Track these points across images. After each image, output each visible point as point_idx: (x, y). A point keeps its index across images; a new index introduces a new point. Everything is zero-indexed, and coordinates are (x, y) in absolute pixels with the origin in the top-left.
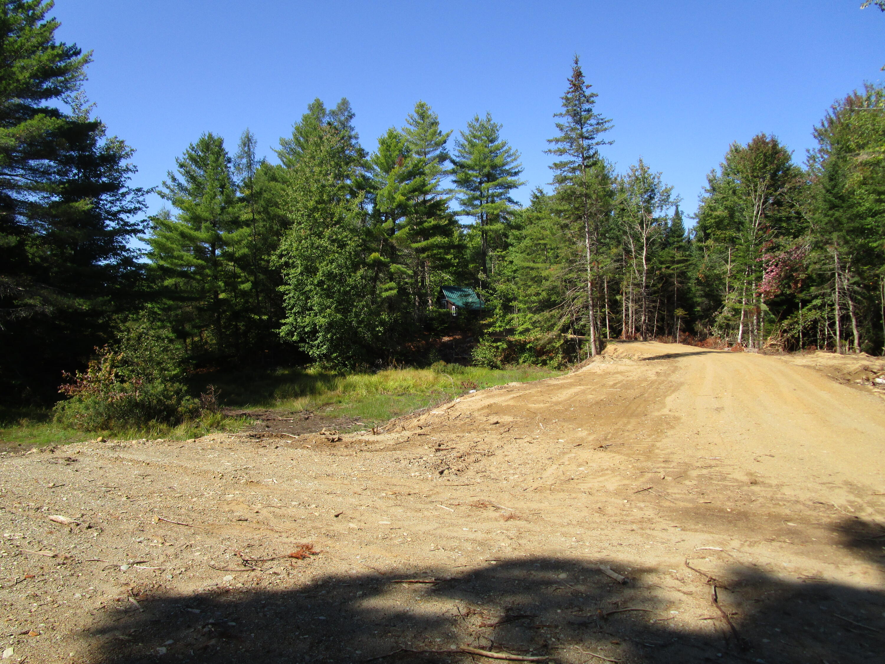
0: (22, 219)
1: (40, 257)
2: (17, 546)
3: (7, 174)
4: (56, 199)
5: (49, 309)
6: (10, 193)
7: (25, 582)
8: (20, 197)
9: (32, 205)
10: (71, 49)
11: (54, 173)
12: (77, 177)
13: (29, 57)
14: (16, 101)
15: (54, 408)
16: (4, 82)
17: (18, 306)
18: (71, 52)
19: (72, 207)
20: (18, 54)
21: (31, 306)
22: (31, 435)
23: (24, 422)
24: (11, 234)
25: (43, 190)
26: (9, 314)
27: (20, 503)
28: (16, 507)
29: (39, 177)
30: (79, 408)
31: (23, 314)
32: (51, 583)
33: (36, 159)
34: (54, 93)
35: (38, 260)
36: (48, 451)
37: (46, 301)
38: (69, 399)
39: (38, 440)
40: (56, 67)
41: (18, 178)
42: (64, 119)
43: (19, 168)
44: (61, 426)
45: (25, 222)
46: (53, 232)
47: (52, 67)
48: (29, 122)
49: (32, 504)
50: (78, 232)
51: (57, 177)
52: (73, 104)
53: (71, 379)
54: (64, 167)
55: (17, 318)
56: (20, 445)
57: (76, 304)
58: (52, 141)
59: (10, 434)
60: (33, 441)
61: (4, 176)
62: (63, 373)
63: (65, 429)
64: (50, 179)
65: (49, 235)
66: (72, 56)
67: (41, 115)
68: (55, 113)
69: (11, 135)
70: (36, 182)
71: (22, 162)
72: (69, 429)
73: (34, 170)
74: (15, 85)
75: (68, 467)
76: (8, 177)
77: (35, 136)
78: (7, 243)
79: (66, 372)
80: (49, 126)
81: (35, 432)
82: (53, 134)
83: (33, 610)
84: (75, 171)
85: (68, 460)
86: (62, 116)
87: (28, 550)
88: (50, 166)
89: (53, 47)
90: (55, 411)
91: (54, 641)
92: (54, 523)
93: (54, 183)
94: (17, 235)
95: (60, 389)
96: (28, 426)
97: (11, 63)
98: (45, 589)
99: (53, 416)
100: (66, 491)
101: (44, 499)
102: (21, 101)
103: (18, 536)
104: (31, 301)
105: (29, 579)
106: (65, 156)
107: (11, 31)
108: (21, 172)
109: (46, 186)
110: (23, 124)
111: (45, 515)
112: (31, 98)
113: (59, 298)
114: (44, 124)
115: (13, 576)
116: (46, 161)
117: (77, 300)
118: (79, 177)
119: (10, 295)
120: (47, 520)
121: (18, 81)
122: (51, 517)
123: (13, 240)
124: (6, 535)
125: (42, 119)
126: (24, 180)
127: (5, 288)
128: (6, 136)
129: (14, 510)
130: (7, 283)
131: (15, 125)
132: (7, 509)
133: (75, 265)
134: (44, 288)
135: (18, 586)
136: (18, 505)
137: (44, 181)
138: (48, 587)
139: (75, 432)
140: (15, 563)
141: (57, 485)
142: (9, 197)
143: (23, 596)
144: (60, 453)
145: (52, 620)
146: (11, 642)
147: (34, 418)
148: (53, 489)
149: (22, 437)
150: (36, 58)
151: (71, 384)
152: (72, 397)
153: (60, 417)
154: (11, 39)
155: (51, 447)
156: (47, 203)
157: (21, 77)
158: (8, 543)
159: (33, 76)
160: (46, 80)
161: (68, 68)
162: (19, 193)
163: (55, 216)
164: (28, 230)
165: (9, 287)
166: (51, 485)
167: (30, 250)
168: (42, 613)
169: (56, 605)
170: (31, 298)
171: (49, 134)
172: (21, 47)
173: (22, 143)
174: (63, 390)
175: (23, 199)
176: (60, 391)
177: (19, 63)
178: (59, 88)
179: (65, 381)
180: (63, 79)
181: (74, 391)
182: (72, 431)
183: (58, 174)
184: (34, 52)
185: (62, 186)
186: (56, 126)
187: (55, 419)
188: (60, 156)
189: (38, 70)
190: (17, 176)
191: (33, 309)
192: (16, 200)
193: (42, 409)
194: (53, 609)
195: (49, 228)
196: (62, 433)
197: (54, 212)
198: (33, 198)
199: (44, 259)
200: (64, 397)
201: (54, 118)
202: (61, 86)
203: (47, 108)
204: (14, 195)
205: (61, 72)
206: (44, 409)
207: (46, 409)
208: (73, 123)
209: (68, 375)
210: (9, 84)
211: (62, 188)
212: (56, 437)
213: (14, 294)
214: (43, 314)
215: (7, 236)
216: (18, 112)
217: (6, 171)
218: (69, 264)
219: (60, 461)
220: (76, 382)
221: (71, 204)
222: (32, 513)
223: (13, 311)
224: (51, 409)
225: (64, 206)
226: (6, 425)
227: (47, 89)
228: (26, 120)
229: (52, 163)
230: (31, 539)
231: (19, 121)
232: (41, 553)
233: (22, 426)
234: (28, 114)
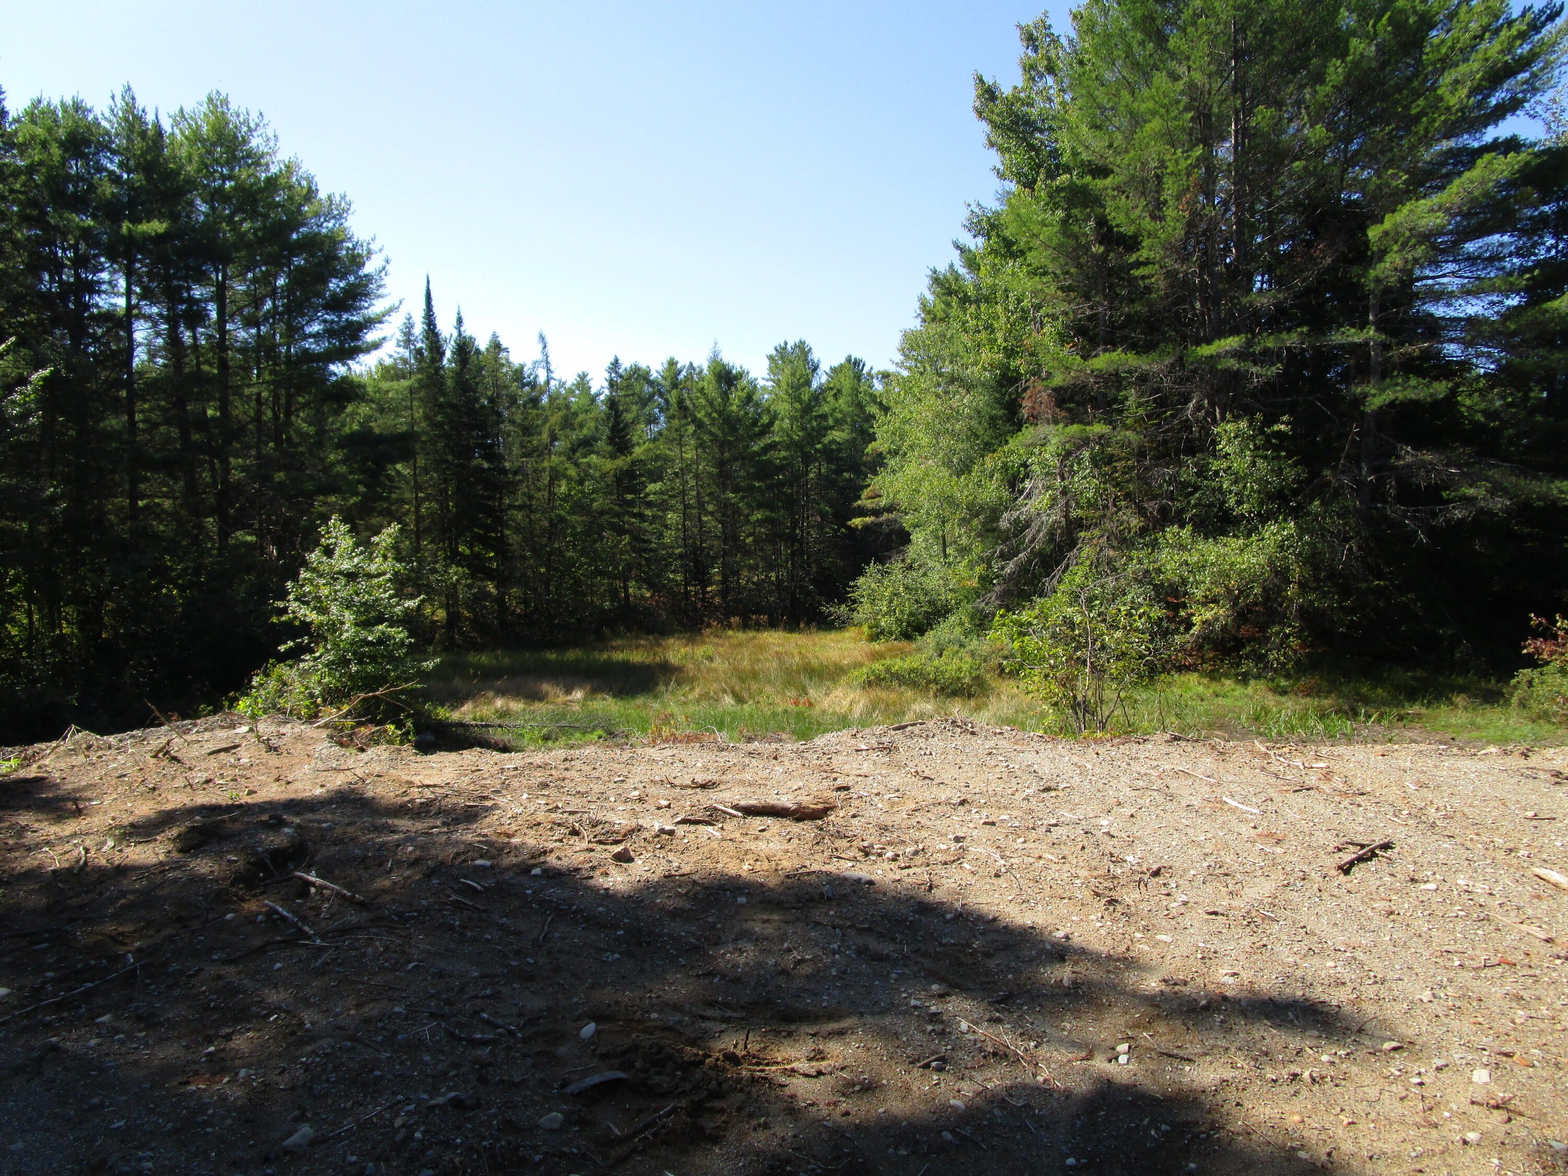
0: (1452, 350)
1: (1484, 412)
2: (1481, 906)
3: (1427, 278)
4: (1513, 301)
5: (1500, 504)
6: (1432, 310)
7: (1500, 970)
8: (1451, 313)
9: (1471, 321)
10: (1542, 11)
11: (1511, 254)
12: (1553, 252)
13: (1466, 60)
14: (1446, 145)
15: (1513, 682)
16: (1424, 119)
17: (1450, 501)
18: (1543, 18)
19: (1546, 311)
20: (1446, 63)
21: (1471, 500)
22: (1473, 724)
23: (1460, 700)
24: (1436, 378)
25: (1493, 290)
26: (1434, 515)
27: (1477, 834)
28: (1471, 839)
29: (1484, 269)
30: (1561, 685)
31: (1458, 514)
32: (1545, 986)
33: (1478, 238)
34: (1512, 106)
35: (1480, 417)
36: (1516, 753)
37: (1496, 489)
38: (1542, 666)
39: (1484, 734)
40: (1513, 59)
41: (1445, 280)
42: (1530, 150)
43: (1447, 262)
44: (1525, 713)
45: (1459, 353)
46: (1509, 363)
47: (1506, 62)
48: (1467, 175)
49: (1499, 841)
50: (1557, 355)
51: (1515, 260)
52: (1547, 115)
53: (1547, 629)
54: (1529, 239)
55: (1448, 521)
56: (1453, 739)
57: (1555, 492)
58: (1505, 198)
59: (1436, 718)
60: (1475, 734)
61: (1424, 282)
62: (1531, 619)
63: (1534, 721)
64: (1503, 268)
65: (1500, 369)
66: (1544, 24)
67: (1487, 157)
68: (1512, 145)
69: (1436, 208)
70: (1478, 278)
71: (1452, 251)
72: (1541, 722)
73: (1472, 260)
74: (1443, 118)
75: (1557, 787)
76: (1430, 282)
77: (1476, 198)
78: (1432, 395)
79: (1537, 616)
80: (1503, 171)
81: (1479, 720)
82: (1510, 184)
83: (1518, 1021)
84: (1550, 242)
85: (1557, 776)
86: (1524, 145)
87: (1499, 916)
88: (1502, 245)
89: (1510, 23)
90: (1515, 687)
91: (1559, 1087)
92: (1542, 883)
93: (1510, 274)
94: (1447, 378)
95: (1525, 647)
96: (1465, 708)
97: (1433, 84)
98: (1537, 993)
99: (1511, 695)
100: (1559, 830)
101: (1519, 836)
102: (1452, 143)
103: (1480, 888)
104: (1471, 491)
105: (1507, 967)
106: (1531, 218)
107: (1432, 26)
108: (1451, 267)
109: (1498, 282)
110: (1457, 182)
111: (1525, 865)
112: (1467, 133)
113: (1522, 482)
114: (1493, 172)
115: (1478, 952)
116: (1496, 238)
117: (1558, 483)
118: (1557, 252)
119: (1436, 483)
120: (1528, 873)
121: (1448, 109)
122: (1538, 871)
123: (1441, 388)
124: (1459, 882)
125: (1490, 162)
126: (1457, 281)
127: (1428, 472)
128: (1429, 211)
129: (1469, 844)
130: (1431, 463)
131: (1442, 188)
132: (1458, 840)
133: (1551, 419)
134: (1495, 466)
135: (1489, 972)
136: (1476, 838)
137: (1492, 275)
138: (1539, 991)
139: (1552, 728)
140: (1480, 932)
141: (1541, 816)
142: (1432, 315)
143: (1497, 991)
144: (1540, 760)
145: (1554, 1050)
146: (1485, 1060)
147: (1476, 696)
148: (1535, 823)
149: (1456, 725)
150: (1480, 56)
151: (1545, 640)
152: (1547, 663)
153: (1524, 698)
154: (1436, 41)
155: (1522, 749)
156: (1497, 313)
157: (1453, 101)
158: (1465, 896)
159: (1473, 92)
160: (1495, 90)
161: (1537, 50)
162: (1448, 305)
163: (1514, 334)
164: (1465, 366)
165: (1433, 468)
166: (1530, 814)
167: (1465, 401)
168: (1533, 1032)
169: (1558, 1027)
170: (1471, 486)
171: (1500, 186)
172: (1452, 48)
173: (1453, 216)
174: (1531, 650)
175: (1456, 315)
176: (1525, 651)
177: (1447, 78)
178: (1520, 96)
179: (1536, 634)
180: (1527, 75)
181: (1552, 654)
182: (1547, 727)
183: (1518, 255)
184: (1473, 48)
185: (1527, 276)
186: (1516, 167)
187: (1515, 700)
188: (1520, 220)
189: (1482, 79)
190: (1444, 276)
191: (1474, 505)
192: (1443, 318)
193: (1489, 681)
194: (1554, 1031)
195: (1502, 358)
196: (1527, 728)
197: (1513, 327)
198: (1474, 308)
199: (1490, 414)
200: (1532, 662)
201: (1512, 154)
202: (1523, 92)
203: (1496, 139)
204: (1439, 311)
205: (1524, 63)
206: (1493, 681)
207: (1498, 681)
208: (1548, 151)
209: (1540, 623)
210: (1434, 120)
211: (1528, 280)
212: (1517, 733)
213: (1443, 480)
214: (1491, 514)
215: (1430, 382)
216: (1444, 164)
217: (1427, 272)
218: (1539, 418)
219: (1542, 775)
220: (1555, 637)
221: (1544, 306)
222: (1500, 855)
223: (1441, 510)
224: (1507, 683)
225: (1531, 313)
226: (1429, 703)
227: (1497, 106)
228: (1460, 174)
229: (1506, 238)
230: (1504, 900)
231: (1448, 178)
232: (1524, 927)
233: (1456, 706)
234: (1461, 162)
